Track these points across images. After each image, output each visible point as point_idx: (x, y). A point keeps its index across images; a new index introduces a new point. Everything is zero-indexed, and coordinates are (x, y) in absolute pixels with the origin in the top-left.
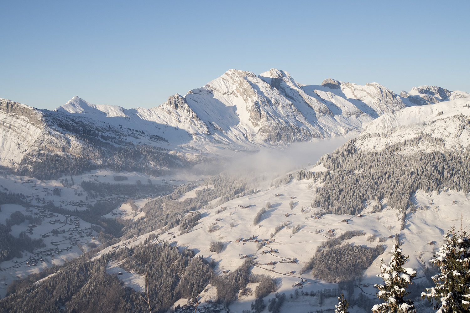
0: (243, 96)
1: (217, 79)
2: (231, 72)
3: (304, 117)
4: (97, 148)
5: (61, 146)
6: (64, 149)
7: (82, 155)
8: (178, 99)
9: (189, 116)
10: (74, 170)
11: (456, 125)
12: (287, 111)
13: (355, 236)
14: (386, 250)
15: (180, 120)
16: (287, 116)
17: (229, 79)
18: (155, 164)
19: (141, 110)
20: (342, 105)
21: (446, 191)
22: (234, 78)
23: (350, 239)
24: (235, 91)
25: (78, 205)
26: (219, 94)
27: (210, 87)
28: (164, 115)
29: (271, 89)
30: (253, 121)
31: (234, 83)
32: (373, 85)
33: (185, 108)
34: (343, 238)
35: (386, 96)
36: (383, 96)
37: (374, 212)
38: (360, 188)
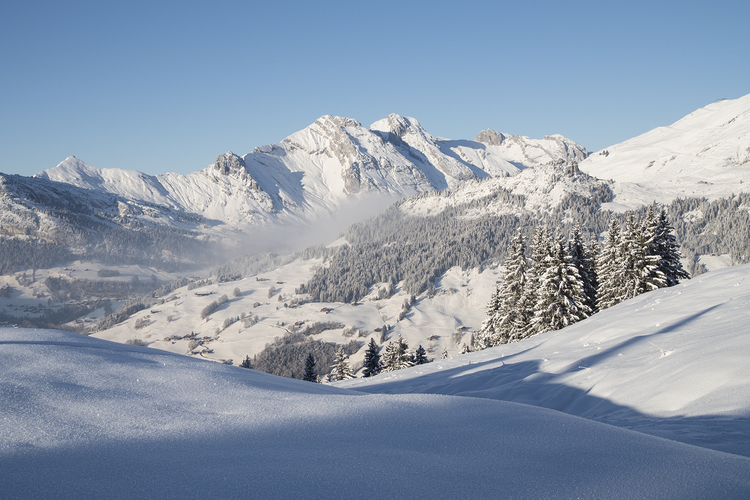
0: (339, 156)
1: (303, 131)
2: (325, 120)
3: (432, 186)
4: (79, 229)
5: (24, 226)
6: (29, 231)
7: (56, 239)
8: (230, 159)
9: (246, 185)
10: (39, 261)
11: (548, 175)
12: (405, 177)
13: (329, 329)
14: (361, 348)
15: (231, 192)
16: (404, 185)
17: (321, 130)
18: (171, 254)
19: (172, 176)
20: (498, 169)
21: (494, 268)
22: (328, 129)
23: (320, 334)
24: (329, 149)
25: (32, 311)
26: (304, 153)
27: (290, 143)
28: (207, 184)
29: (382, 144)
30: (348, 193)
31: (328, 137)
32: (554, 139)
33: (241, 174)
34: (309, 331)
35: (573, 155)
36: (568, 154)
37: (380, 299)
38: (373, 267)
